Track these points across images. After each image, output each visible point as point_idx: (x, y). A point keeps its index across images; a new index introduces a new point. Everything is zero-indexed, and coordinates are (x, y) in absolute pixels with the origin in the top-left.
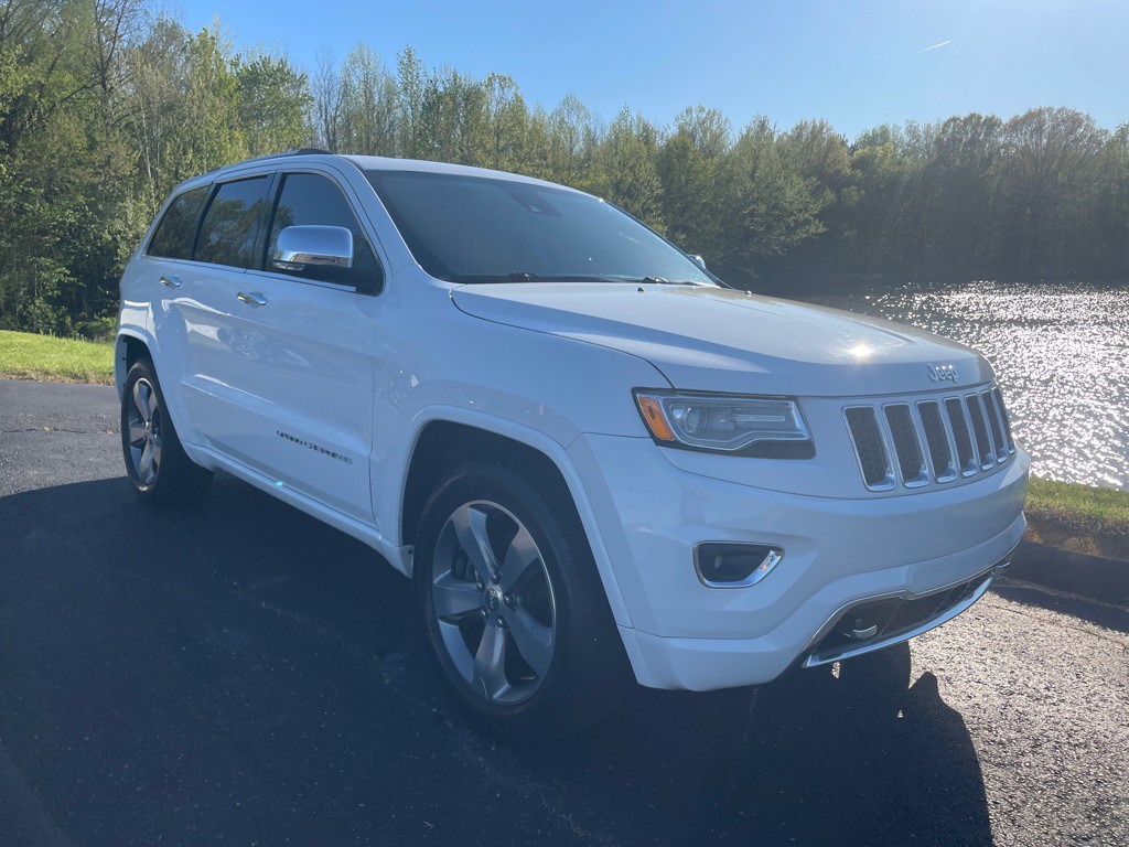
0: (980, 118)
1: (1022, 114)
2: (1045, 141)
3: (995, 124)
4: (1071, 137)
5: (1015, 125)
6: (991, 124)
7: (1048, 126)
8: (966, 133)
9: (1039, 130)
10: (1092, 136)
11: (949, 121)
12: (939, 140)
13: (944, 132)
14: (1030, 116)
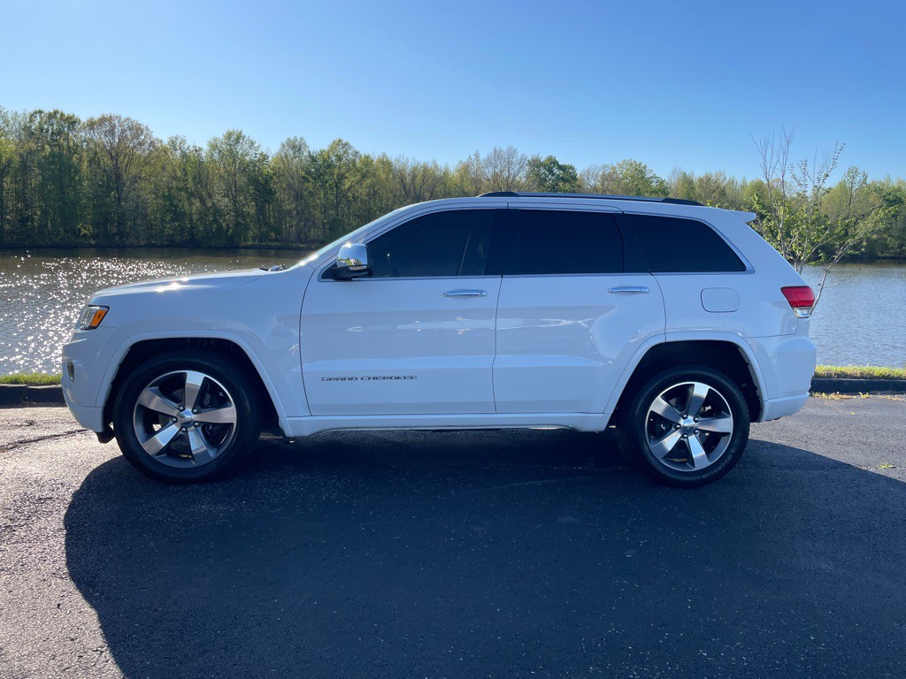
0: (62, 115)
1: (97, 117)
2: (117, 141)
3: (75, 122)
4: (136, 141)
5: (92, 125)
6: (72, 122)
7: (118, 130)
8: (52, 125)
9: (112, 132)
10: (151, 142)
11: (36, 113)
12: (27, 128)
13: (31, 121)
14: (103, 120)
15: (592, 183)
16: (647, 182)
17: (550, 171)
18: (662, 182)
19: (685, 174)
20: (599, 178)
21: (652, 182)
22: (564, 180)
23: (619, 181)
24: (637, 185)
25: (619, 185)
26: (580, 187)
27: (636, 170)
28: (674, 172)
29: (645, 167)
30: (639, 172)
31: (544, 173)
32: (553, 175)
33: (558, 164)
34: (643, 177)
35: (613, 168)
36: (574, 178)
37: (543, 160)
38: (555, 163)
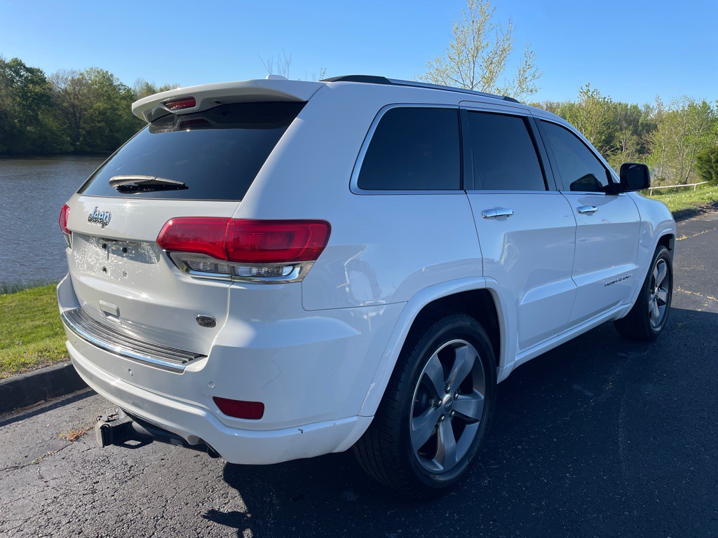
15: (63, 86)
16: (115, 89)
17: (17, 73)
18: (129, 90)
19: (148, 84)
20: (69, 83)
21: (120, 89)
22: (32, 81)
23: (89, 86)
24: (106, 91)
25: (89, 91)
26: (51, 90)
27: (104, 77)
28: (138, 82)
29: (112, 75)
30: (106, 80)
31: (10, 74)
32: (21, 76)
33: (24, 67)
34: (111, 84)
35: (81, 74)
36: (43, 80)
37: (7, 61)
38: (21, 64)
